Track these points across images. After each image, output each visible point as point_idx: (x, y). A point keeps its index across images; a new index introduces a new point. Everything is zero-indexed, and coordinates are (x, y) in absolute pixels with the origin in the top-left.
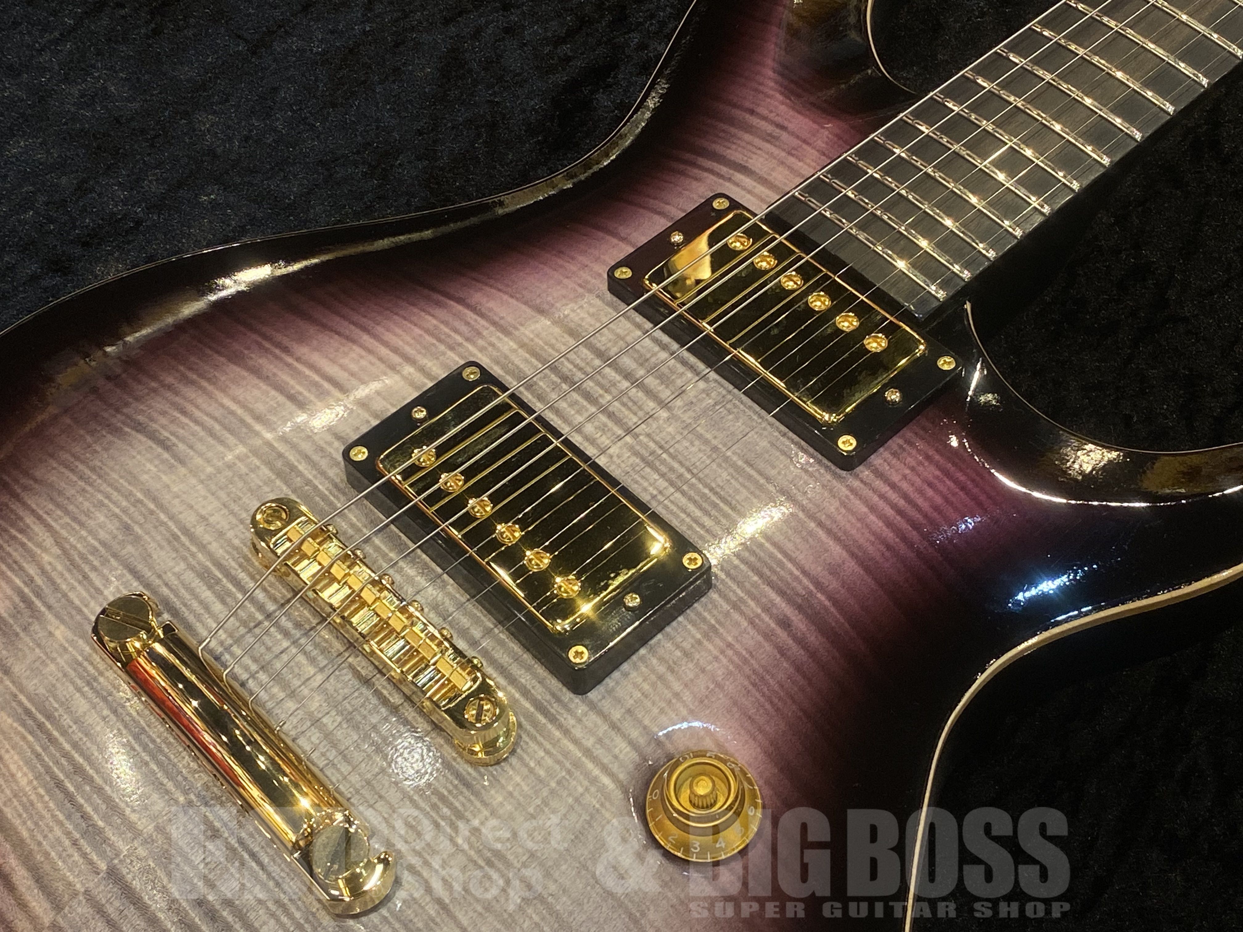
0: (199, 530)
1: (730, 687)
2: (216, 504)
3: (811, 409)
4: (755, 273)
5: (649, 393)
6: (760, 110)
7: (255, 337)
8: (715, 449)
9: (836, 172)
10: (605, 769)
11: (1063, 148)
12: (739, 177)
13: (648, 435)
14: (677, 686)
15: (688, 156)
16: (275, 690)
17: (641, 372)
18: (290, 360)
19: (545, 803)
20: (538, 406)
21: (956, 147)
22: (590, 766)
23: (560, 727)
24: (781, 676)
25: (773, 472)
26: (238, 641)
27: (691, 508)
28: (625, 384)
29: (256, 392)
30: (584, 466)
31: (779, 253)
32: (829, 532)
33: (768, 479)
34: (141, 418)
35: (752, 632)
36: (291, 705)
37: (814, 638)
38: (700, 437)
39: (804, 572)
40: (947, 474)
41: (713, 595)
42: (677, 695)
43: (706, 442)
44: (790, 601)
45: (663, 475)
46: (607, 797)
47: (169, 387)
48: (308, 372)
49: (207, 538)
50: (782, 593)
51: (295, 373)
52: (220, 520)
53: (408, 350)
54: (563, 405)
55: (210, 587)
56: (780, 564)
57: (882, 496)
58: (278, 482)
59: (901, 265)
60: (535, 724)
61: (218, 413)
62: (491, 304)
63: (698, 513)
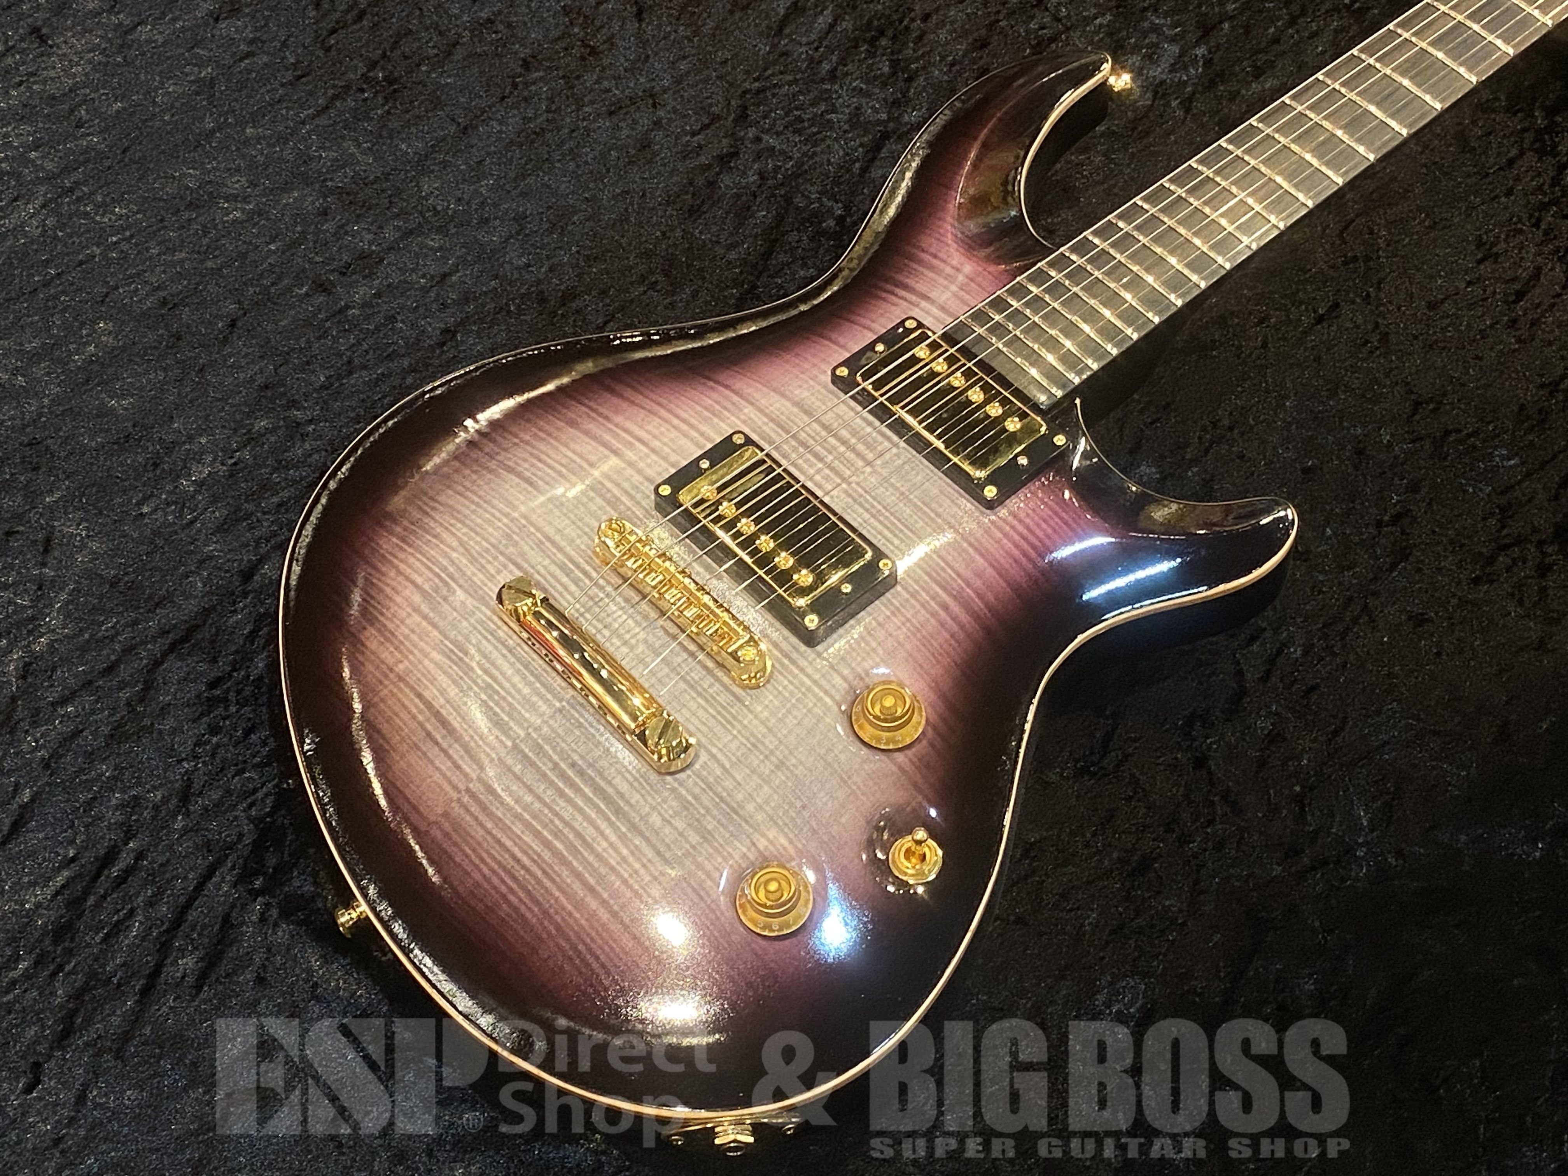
0: (557, 538)
1: (908, 646)
2: (567, 522)
3: (966, 467)
4: (933, 374)
5: (859, 454)
6: (941, 255)
7: (583, 408)
8: (902, 494)
9: (992, 304)
10: (826, 692)
11: (1150, 292)
12: (924, 304)
13: (858, 484)
14: (874, 644)
15: (889, 287)
16: (614, 640)
17: (853, 441)
18: (610, 426)
19: (789, 712)
20: (783, 462)
21: (1075, 289)
22: (817, 690)
23: (798, 667)
24: (942, 641)
25: (941, 510)
26: (588, 610)
27: (886, 532)
28: (842, 449)
29: (589, 448)
30: (816, 502)
31: (951, 360)
32: (976, 549)
33: (938, 515)
34: (511, 464)
35: (923, 611)
36: (625, 650)
37: (964, 618)
38: (892, 485)
39: (959, 575)
40: (1056, 513)
41: (898, 588)
42: (873, 649)
43: (897, 489)
44: (950, 594)
45: (867, 510)
46: (829, 709)
47: (527, 443)
48: (624, 435)
49: (563, 544)
50: (944, 588)
51: (616, 436)
52: (572, 532)
53: (694, 421)
54: (800, 461)
55: (568, 575)
56: (943, 569)
57: (1013, 527)
58: (608, 509)
59: (1034, 372)
60: (782, 665)
61: (564, 461)
62: (750, 390)
63: (890, 535)
